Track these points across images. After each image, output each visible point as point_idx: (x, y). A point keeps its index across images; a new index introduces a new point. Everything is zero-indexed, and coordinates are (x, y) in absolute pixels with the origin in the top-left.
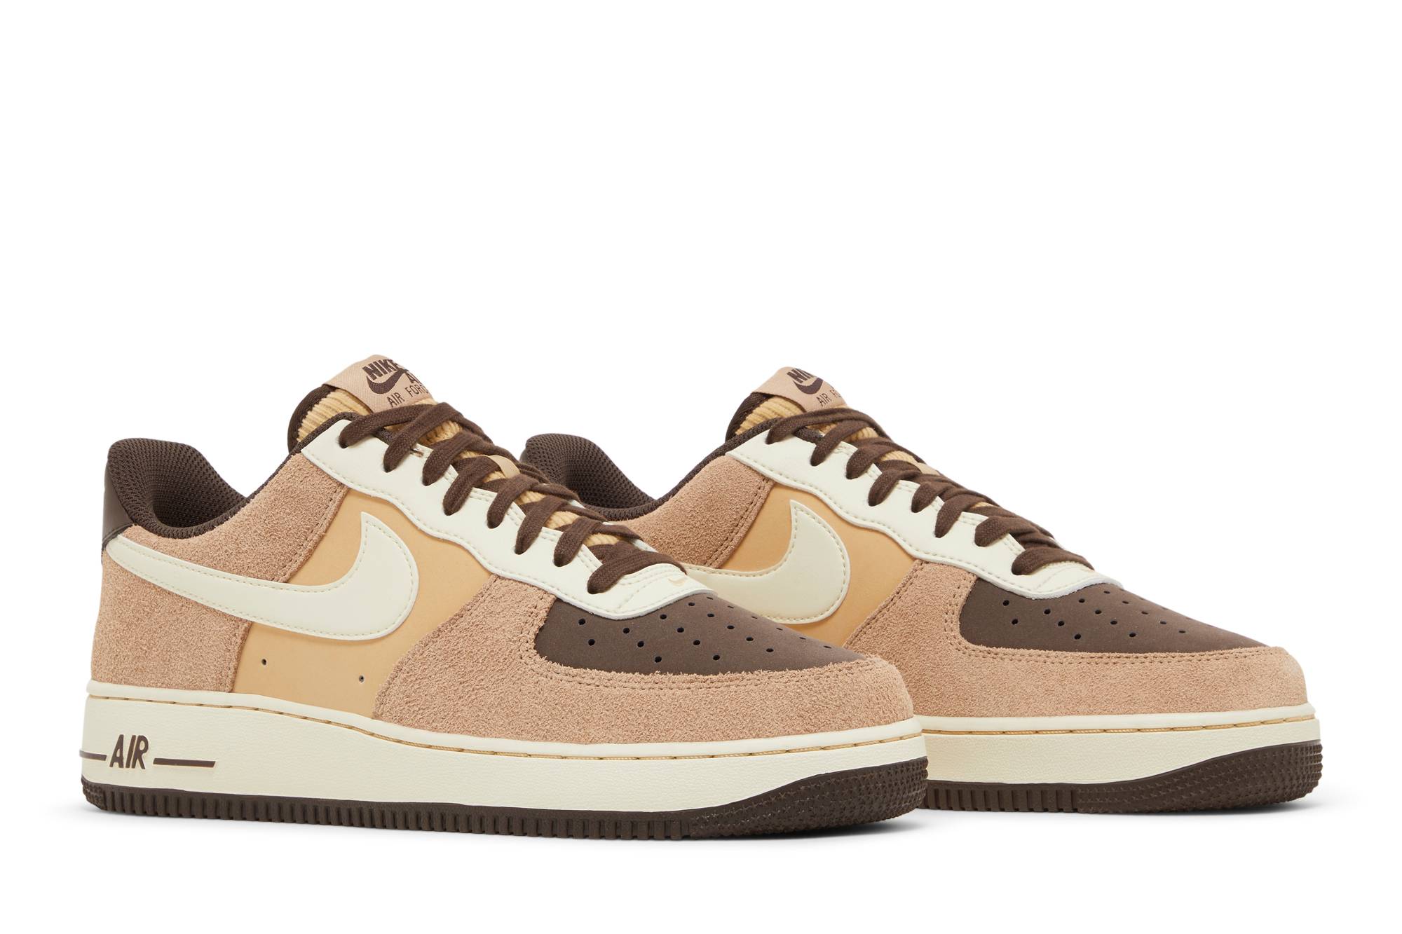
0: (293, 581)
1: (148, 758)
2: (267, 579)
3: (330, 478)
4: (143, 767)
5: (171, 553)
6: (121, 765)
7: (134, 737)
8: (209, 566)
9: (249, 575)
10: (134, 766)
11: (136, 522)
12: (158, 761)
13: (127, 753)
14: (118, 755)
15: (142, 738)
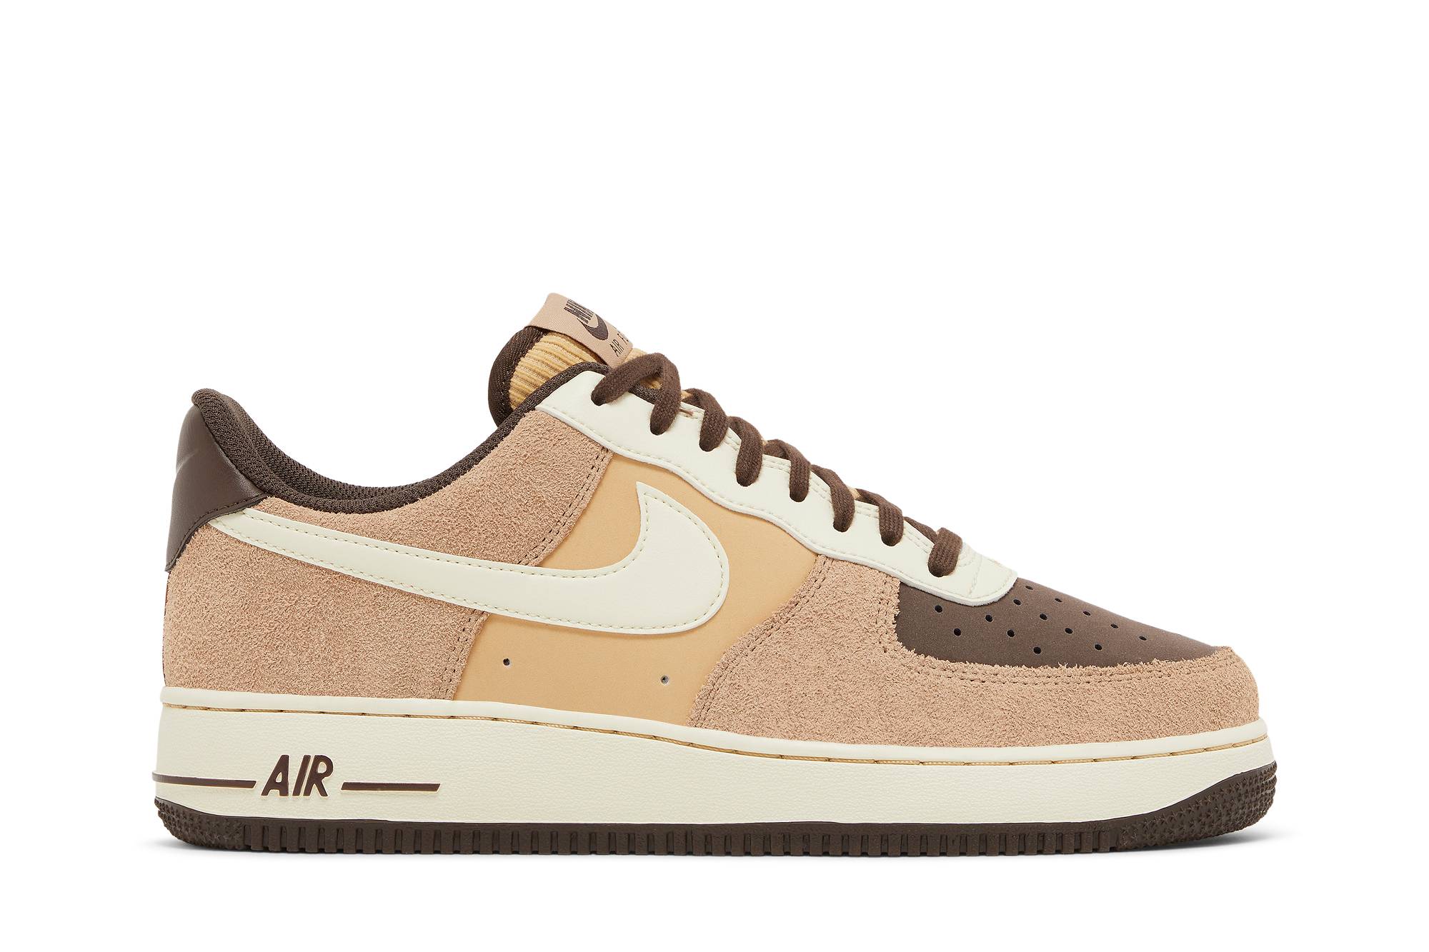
0: (549, 563)
1: (332, 784)
2: (512, 562)
3: (591, 441)
4: (323, 793)
5: (353, 531)
6: (284, 792)
7: (306, 759)
8: (423, 547)
9: (487, 558)
10: (307, 792)
11: (271, 493)
12: (347, 786)
13: (296, 778)
14: (279, 779)
15: (319, 759)
